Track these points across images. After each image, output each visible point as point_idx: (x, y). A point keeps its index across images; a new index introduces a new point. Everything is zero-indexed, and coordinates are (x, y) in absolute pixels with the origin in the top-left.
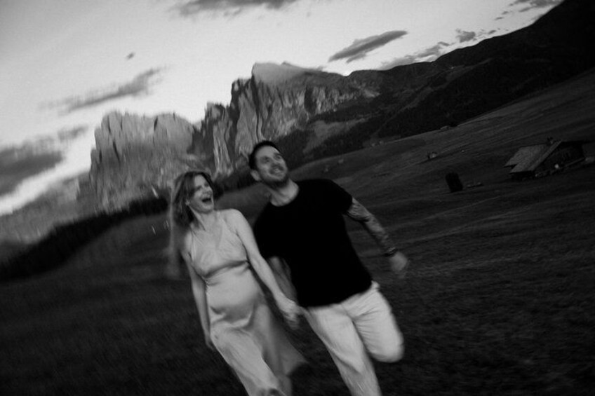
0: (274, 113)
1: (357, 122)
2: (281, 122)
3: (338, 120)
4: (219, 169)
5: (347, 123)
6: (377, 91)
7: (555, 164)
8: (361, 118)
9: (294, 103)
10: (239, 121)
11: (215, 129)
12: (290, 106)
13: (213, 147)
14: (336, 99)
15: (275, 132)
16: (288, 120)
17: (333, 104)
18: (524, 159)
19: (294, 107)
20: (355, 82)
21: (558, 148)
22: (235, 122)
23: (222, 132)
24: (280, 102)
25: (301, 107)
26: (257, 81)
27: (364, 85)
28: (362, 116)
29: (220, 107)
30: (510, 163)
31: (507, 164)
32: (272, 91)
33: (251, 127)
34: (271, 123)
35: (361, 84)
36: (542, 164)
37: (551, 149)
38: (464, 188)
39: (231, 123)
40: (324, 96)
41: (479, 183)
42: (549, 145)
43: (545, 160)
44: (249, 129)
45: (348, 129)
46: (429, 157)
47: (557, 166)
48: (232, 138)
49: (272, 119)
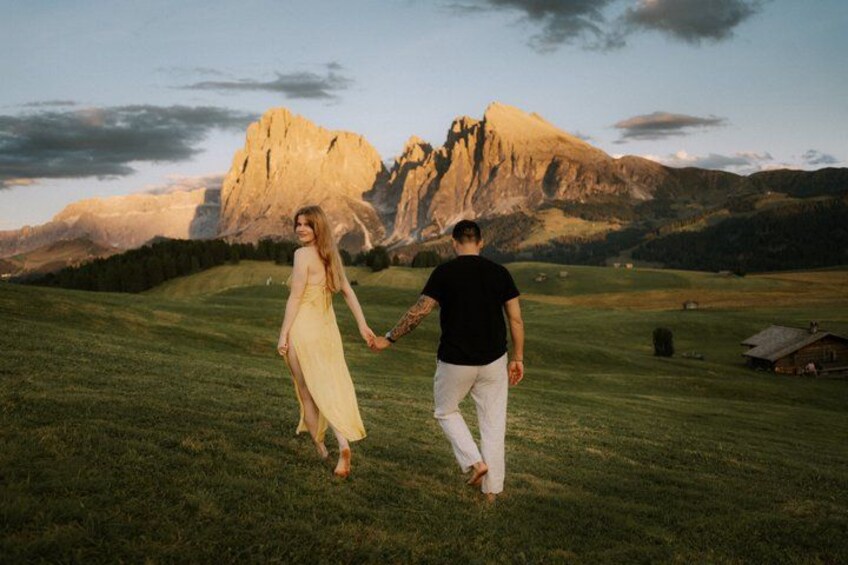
0: (496, 179)
1: (610, 227)
2: (503, 194)
3: (583, 217)
4: (397, 233)
5: (594, 225)
6: (651, 192)
7: (810, 362)
8: (615, 223)
9: (530, 173)
10: (445, 175)
11: (410, 175)
12: (523, 176)
13: (399, 201)
14: (589, 187)
15: (491, 205)
16: (513, 196)
17: (583, 193)
18: (769, 342)
19: (528, 180)
20: (624, 171)
21: (822, 340)
22: (440, 176)
23: (419, 183)
24: (510, 166)
25: (537, 182)
26: (488, 128)
27: (635, 179)
28: (618, 221)
29: (426, 148)
30: (749, 341)
31: (745, 342)
32: (505, 147)
33: (459, 189)
34: (489, 192)
35: (631, 177)
36: (791, 355)
37: (811, 339)
38: (674, 356)
39: (434, 174)
40: (574, 177)
41: (699, 356)
42: (811, 333)
43: (796, 352)
44: (456, 190)
45: (592, 232)
46: (685, 305)
47: (811, 366)
48: (430, 195)
49: (491, 186)
